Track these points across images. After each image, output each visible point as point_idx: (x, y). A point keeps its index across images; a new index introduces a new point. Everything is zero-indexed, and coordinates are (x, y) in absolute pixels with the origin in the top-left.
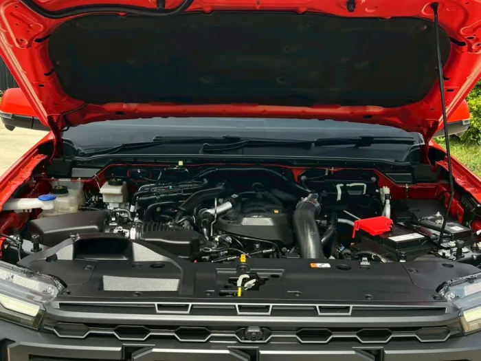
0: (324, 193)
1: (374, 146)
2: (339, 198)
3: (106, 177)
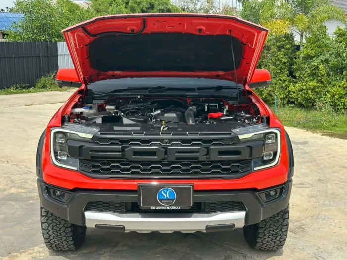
0: (200, 108)
1: (223, 90)
2: (206, 110)
3: (107, 103)
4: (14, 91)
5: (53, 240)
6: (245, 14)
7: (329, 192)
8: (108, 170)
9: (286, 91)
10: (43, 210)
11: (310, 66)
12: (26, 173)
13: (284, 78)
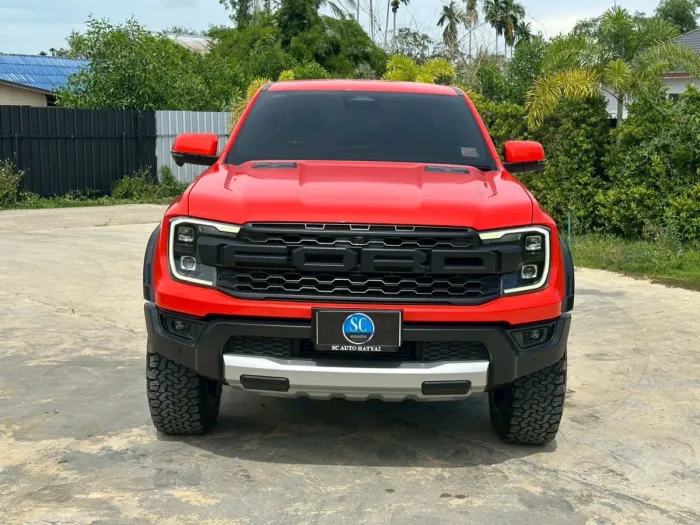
4: (72, 202)
5: (166, 411)
6: (518, 67)
7: (651, 368)
8: (264, 285)
9: (589, 204)
10: (152, 359)
11: (634, 157)
12: (106, 328)
13: (585, 179)
